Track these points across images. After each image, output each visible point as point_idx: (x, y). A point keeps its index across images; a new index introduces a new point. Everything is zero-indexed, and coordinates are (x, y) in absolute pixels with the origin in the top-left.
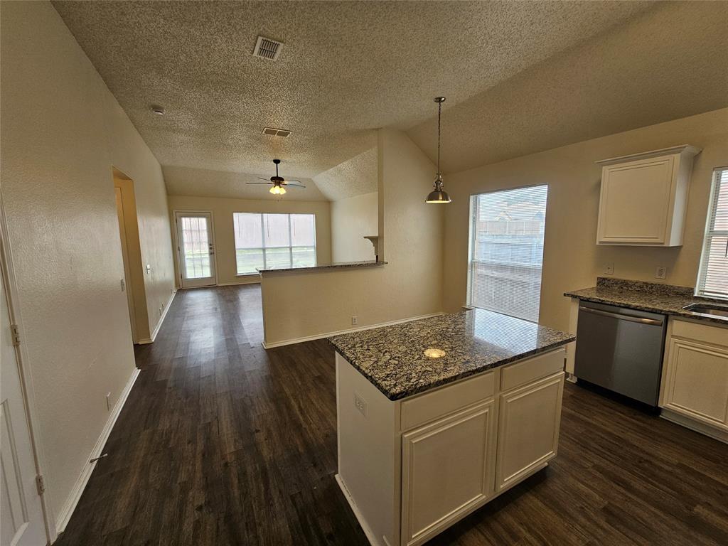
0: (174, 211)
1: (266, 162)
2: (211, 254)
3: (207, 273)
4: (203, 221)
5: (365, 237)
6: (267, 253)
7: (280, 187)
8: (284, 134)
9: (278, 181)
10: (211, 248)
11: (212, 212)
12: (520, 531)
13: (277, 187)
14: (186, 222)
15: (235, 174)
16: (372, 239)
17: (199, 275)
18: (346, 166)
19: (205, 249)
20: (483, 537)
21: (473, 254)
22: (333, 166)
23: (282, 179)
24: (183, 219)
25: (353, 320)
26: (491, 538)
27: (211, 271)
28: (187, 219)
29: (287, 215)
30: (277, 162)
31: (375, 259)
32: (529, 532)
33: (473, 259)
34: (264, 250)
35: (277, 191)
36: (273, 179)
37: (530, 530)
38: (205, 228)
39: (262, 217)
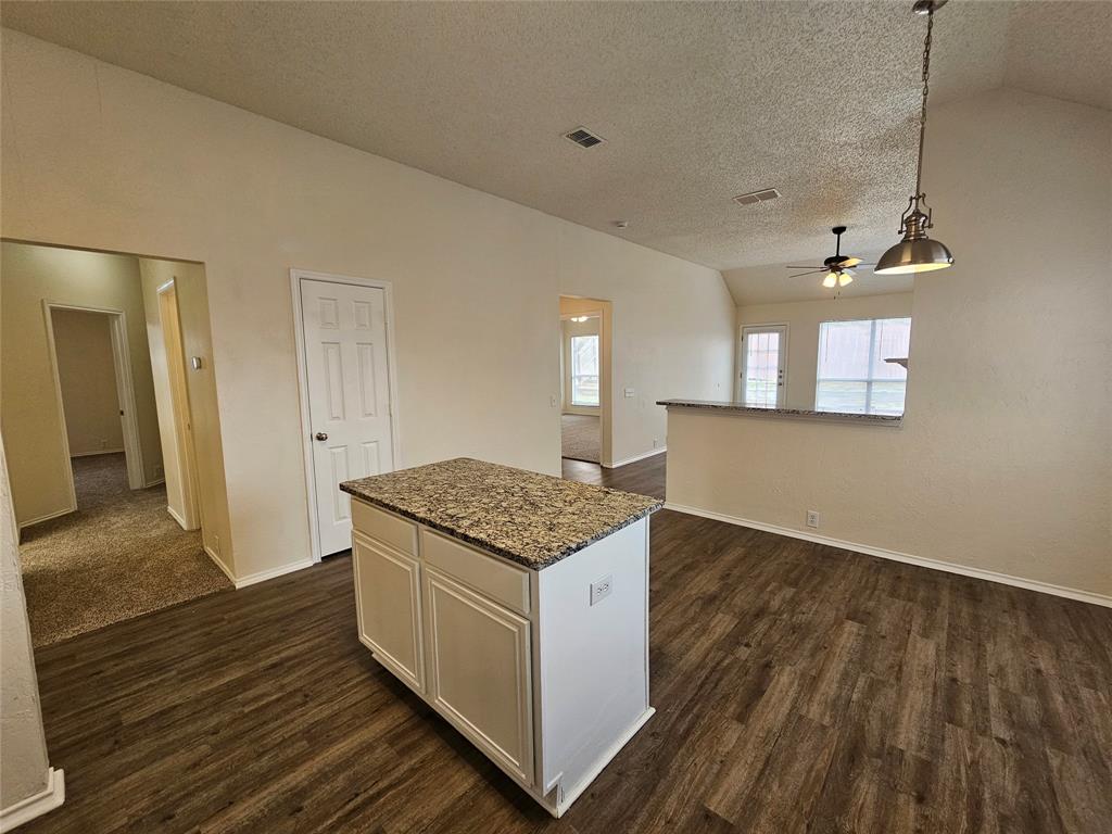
0: (741, 327)
2: (780, 385)
4: (775, 337)
10: (782, 377)
11: (788, 325)
12: (411, 758)
14: (754, 340)
19: (774, 378)
20: (402, 721)
24: (751, 336)
26: (402, 728)
28: (756, 336)
30: (838, 230)
32: (412, 769)
34: (869, 383)
36: (828, 261)
37: (413, 770)
38: (777, 347)
39: (874, 325)
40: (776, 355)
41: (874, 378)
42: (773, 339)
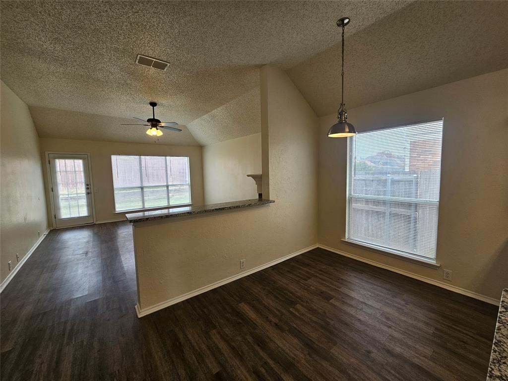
0: (46, 153)
1: (142, 105)
2: (88, 193)
3: (84, 212)
4: (79, 163)
5: (248, 176)
6: (145, 190)
7: (157, 129)
8: (160, 66)
9: (154, 123)
10: (87, 188)
11: (89, 154)
13: (154, 129)
14: (60, 164)
15: (112, 118)
16: (254, 177)
17: (75, 214)
18: (219, 111)
19: (82, 189)
21: (350, 190)
22: (207, 112)
23: (159, 121)
24: (57, 161)
25: (241, 264)
27: (88, 210)
28: (62, 161)
29: (164, 157)
30: (153, 104)
31: (257, 197)
33: (350, 194)
34: (142, 188)
35: (153, 132)
36: (149, 120)
38: (82, 169)
39: (140, 159)
40: (82, 174)
41: (144, 185)
42: (78, 165)
